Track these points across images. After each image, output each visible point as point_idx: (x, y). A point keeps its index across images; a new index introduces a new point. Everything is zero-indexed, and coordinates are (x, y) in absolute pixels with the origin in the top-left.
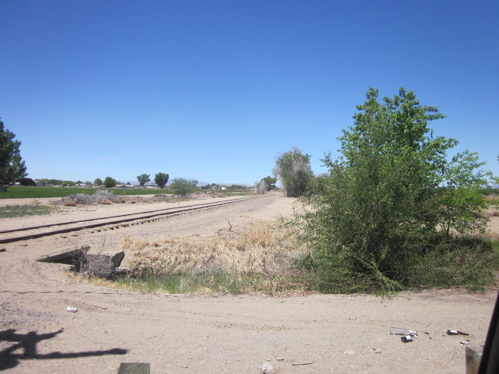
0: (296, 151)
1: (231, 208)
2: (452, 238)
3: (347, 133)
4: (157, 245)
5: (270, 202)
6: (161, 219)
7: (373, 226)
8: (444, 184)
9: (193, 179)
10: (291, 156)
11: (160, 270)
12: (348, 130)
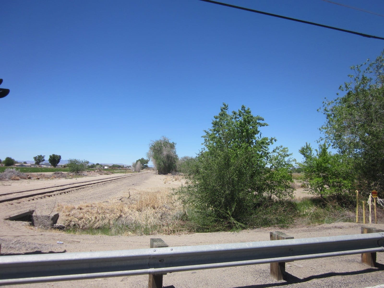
0: (165, 140)
1: (119, 183)
2: (273, 201)
3: (207, 133)
4: (81, 209)
5: (147, 178)
6: (72, 191)
7: (227, 192)
8: (268, 166)
9: (85, 160)
10: (161, 143)
11: (85, 226)
12: (208, 130)
